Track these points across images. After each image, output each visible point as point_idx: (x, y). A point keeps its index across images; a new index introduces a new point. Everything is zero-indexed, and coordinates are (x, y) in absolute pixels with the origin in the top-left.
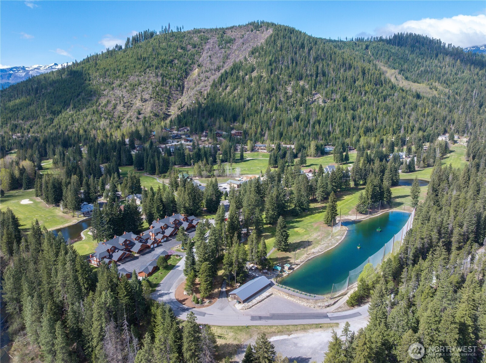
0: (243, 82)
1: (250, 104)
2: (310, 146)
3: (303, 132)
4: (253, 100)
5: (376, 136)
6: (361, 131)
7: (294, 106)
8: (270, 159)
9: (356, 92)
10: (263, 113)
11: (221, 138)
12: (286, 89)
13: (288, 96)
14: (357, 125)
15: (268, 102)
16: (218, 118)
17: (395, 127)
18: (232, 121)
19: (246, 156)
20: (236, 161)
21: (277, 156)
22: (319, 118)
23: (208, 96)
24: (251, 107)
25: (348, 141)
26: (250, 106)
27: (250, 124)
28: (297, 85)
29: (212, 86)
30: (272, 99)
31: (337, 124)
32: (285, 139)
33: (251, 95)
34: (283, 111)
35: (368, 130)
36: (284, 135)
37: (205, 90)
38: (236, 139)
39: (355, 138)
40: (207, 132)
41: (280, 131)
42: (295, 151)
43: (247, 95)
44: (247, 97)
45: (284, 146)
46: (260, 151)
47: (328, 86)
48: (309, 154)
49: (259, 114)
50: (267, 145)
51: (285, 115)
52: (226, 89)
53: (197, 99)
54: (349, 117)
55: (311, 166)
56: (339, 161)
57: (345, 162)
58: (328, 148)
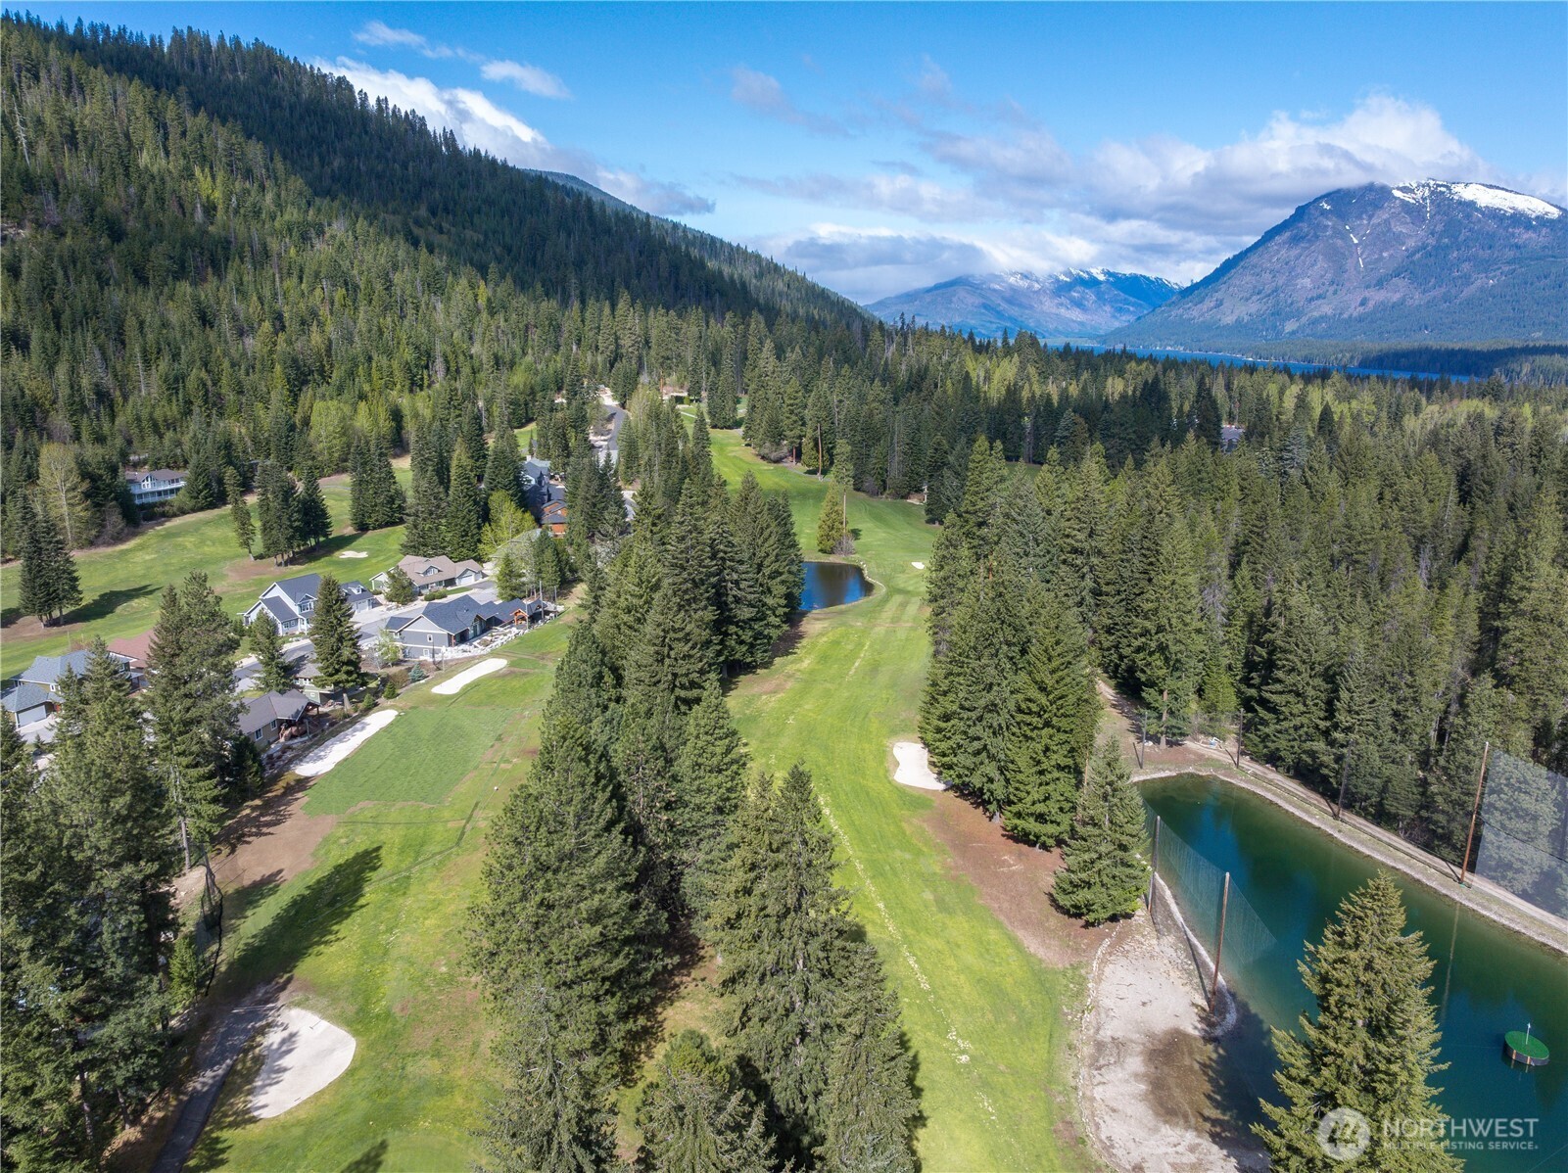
5: (362, 397)
14: (234, 352)
17: (408, 357)
31: (134, 350)
54: (180, 314)
55: (119, 609)
56: (290, 539)
57: (312, 542)
58: (147, 484)
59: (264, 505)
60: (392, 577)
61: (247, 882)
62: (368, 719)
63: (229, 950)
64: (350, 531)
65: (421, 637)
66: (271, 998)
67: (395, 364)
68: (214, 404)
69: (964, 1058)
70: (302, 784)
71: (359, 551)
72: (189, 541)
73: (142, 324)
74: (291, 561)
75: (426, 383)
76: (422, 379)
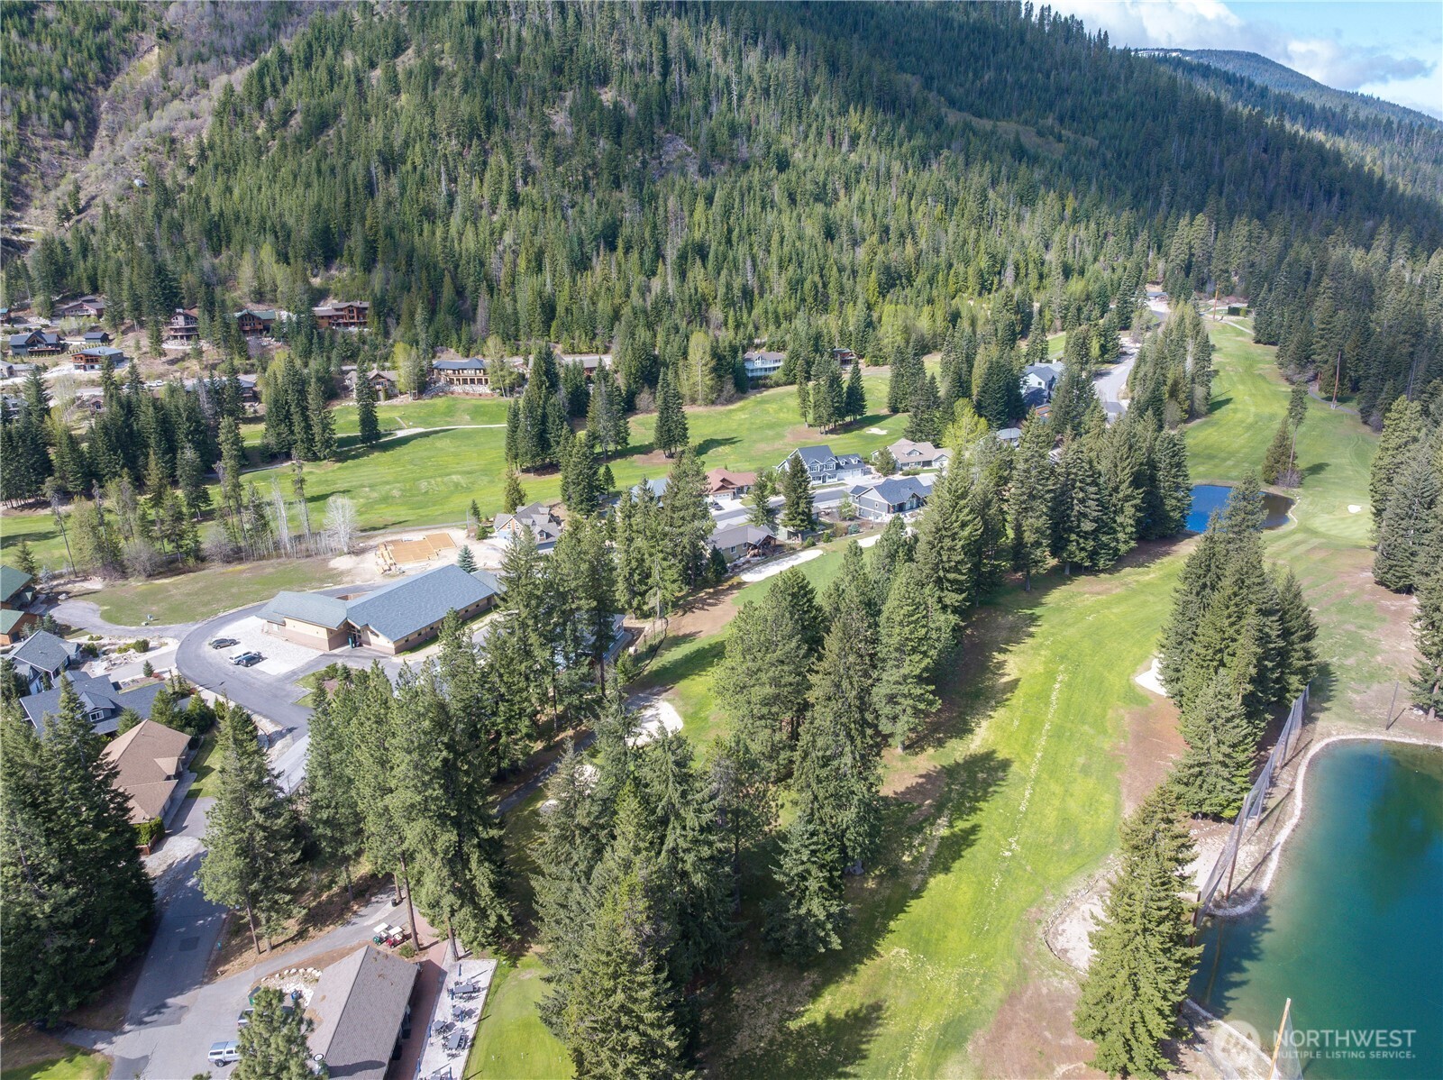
0: (362, 95)
1: (394, 180)
2: (685, 355)
3: (643, 295)
4: (409, 166)
5: (930, 301)
6: (868, 285)
7: (587, 189)
8: (514, 429)
9: (820, 134)
10: (456, 221)
11: (266, 341)
12: (545, 121)
13: (557, 150)
14: (846, 260)
15: (472, 172)
16: (250, 247)
17: (983, 265)
18: (320, 259)
19: (392, 421)
20: (343, 451)
21: (544, 416)
22: (697, 235)
23: (203, 157)
24: (402, 195)
25: (829, 323)
26: (395, 191)
27: (403, 268)
28: (594, 103)
29: (219, 114)
30: (492, 160)
31: (774, 258)
32: (566, 327)
33: (397, 143)
34: (544, 210)
35: (891, 280)
36: (560, 310)
37: (189, 131)
38: (339, 339)
39: (854, 315)
40: (195, 312)
41: (540, 294)
42: (621, 381)
43: (377, 144)
44: (379, 153)
45: (569, 360)
46: (458, 388)
47: (714, 109)
48: (685, 390)
49: (439, 222)
50: (487, 361)
51: (553, 224)
52: (285, 123)
53: (154, 170)
54: (812, 229)
55: (710, 452)
56: (830, 415)
57: (848, 419)
58: (758, 361)
59: (817, 389)
60: (882, 454)
61: (681, 634)
62: (802, 554)
63: (654, 665)
64: (885, 411)
65: (871, 503)
66: (658, 694)
67: (971, 271)
68: (822, 303)
69: (1008, 854)
70: (740, 585)
71: (882, 429)
72: (771, 407)
73: (782, 238)
74: (832, 432)
75: (995, 287)
76: (992, 284)
